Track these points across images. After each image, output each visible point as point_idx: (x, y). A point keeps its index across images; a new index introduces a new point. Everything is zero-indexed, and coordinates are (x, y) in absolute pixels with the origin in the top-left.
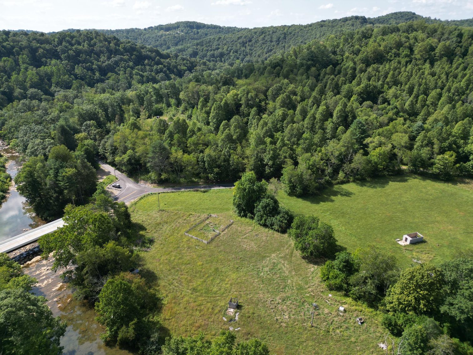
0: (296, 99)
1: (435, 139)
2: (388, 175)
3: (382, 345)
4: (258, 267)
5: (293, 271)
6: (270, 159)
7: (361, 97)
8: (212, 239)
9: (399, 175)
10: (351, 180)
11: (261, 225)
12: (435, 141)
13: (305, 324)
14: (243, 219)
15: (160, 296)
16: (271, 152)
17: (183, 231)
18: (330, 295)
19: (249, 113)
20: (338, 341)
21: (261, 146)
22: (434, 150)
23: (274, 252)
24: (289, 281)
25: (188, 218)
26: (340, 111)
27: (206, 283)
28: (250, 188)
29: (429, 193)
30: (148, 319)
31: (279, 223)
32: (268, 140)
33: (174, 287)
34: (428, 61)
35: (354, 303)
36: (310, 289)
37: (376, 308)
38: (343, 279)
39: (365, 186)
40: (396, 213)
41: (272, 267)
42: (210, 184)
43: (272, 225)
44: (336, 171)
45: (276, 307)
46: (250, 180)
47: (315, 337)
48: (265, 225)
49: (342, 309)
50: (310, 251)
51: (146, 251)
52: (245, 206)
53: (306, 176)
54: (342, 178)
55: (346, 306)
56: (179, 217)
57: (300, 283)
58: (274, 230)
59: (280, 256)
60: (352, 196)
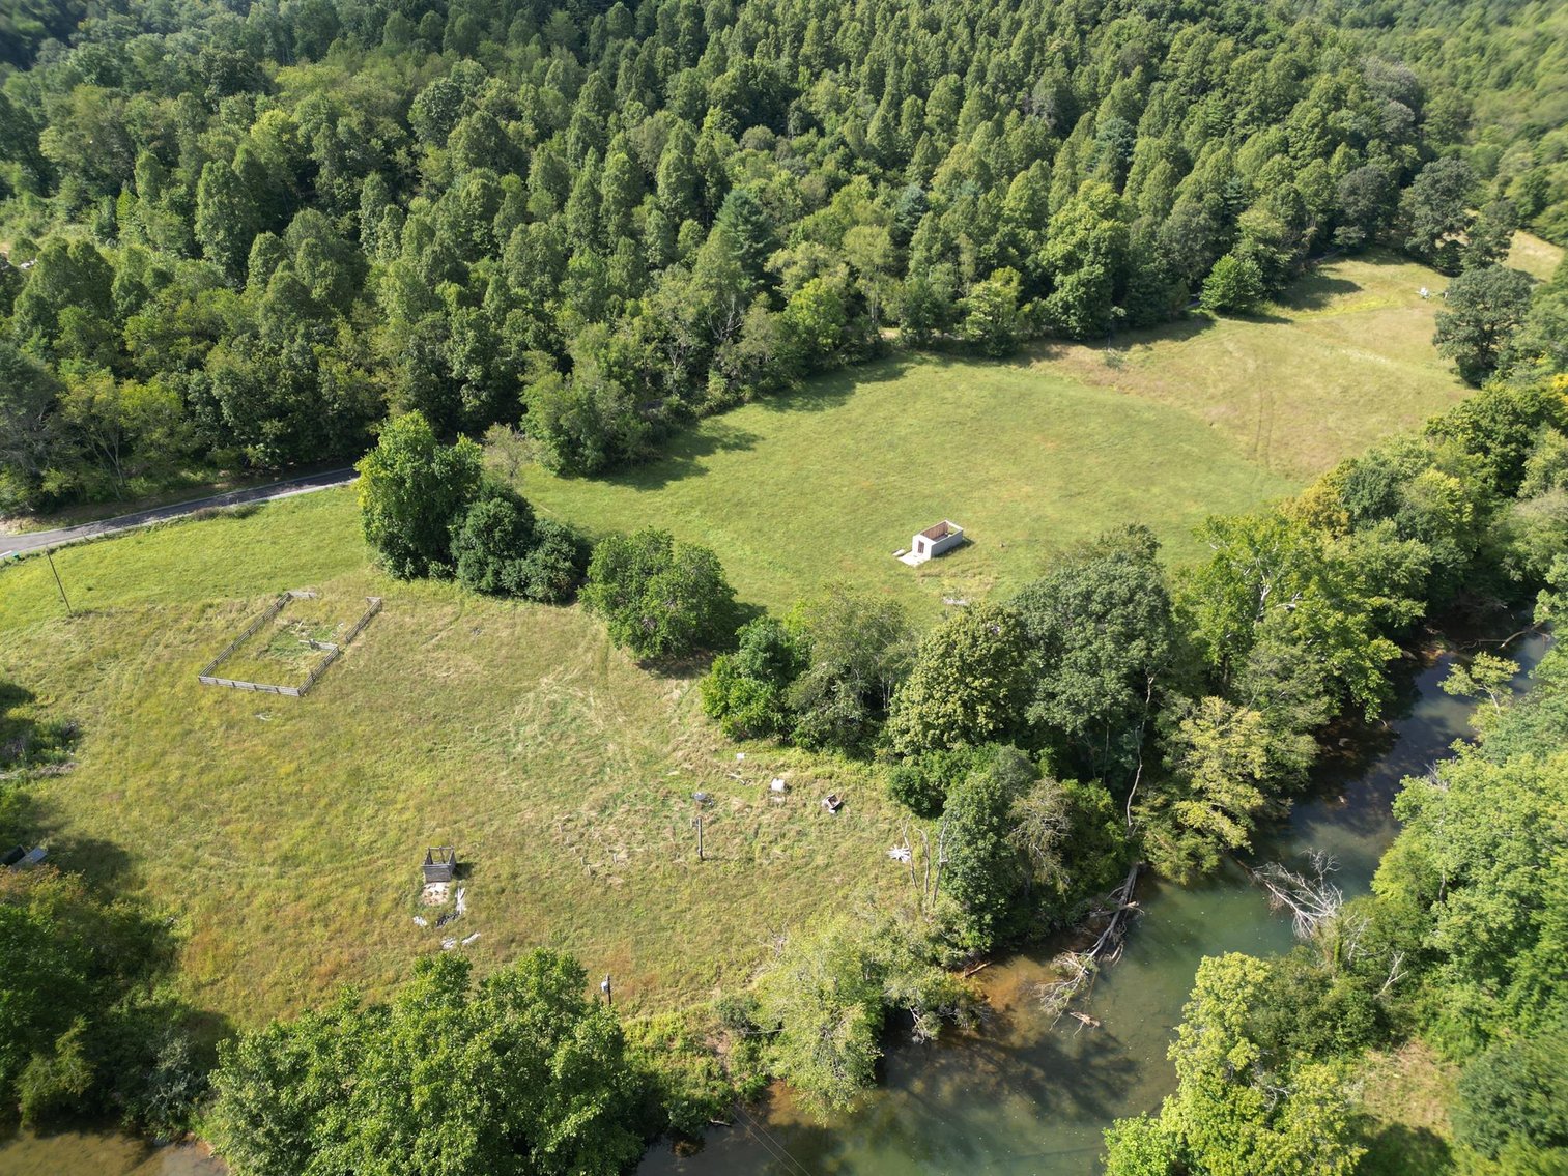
0: (520, 134)
1: (963, 236)
2: (851, 363)
3: (897, 852)
4: (499, 730)
5: (619, 712)
6: (470, 360)
7: (736, 114)
8: (316, 678)
9: (879, 360)
10: (748, 395)
11: (484, 593)
12: (962, 240)
13: (681, 860)
14: (417, 584)
15: (155, 916)
16: (471, 334)
17: (192, 673)
18: (741, 756)
19: (356, 196)
20: (779, 878)
21: (430, 318)
22: (963, 268)
23: (546, 670)
24: (611, 747)
25: (202, 623)
26: (677, 166)
27: (326, 826)
28: (416, 472)
29: (964, 400)
31: (545, 574)
32: (449, 291)
33: (206, 871)
35: (808, 758)
36: (680, 754)
37: (869, 757)
38: (768, 701)
39: (790, 407)
40: (887, 475)
41: (548, 720)
42: (257, 481)
43: (523, 585)
44: (697, 374)
45: (582, 835)
46: (411, 445)
48: (499, 591)
49: (778, 785)
50: (659, 640)
51: (53, 776)
52: (412, 539)
53: (607, 404)
54: (718, 394)
55: (787, 775)
56: (163, 626)
57: (647, 742)
58: (534, 599)
59: (568, 677)
60: (758, 445)
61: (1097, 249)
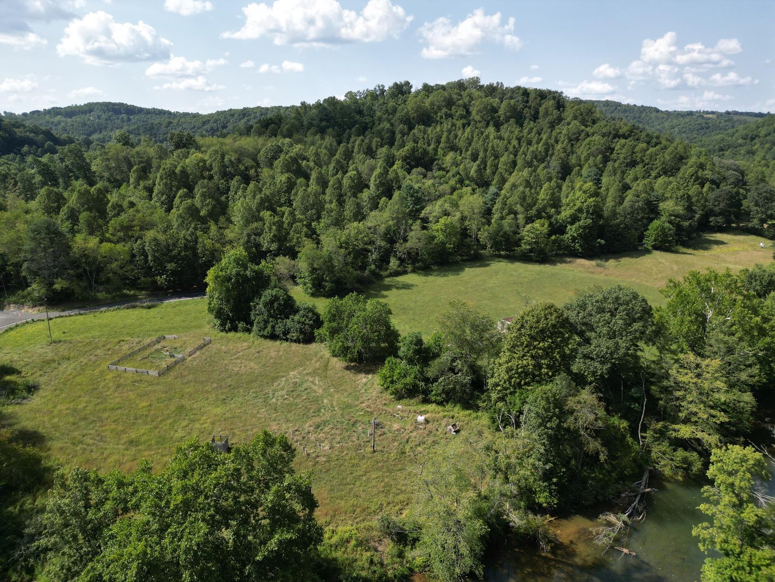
0: (308, 166)
1: (518, 206)
2: (462, 260)
4: (264, 393)
5: (331, 387)
6: (272, 241)
7: (408, 164)
8: (169, 368)
9: (478, 260)
10: (410, 270)
11: (265, 337)
12: (519, 208)
13: (362, 451)
14: (231, 335)
15: (50, 464)
16: (274, 228)
17: (104, 366)
18: (399, 406)
19: (229, 187)
21: (255, 225)
22: (518, 221)
23: (294, 369)
24: (325, 401)
25: (117, 347)
26: (380, 176)
27: (158, 430)
28: (238, 274)
29: (522, 275)
30: (21, 506)
31: (298, 326)
32: (266, 214)
33: (85, 446)
34: (491, 123)
35: (440, 408)
36: (364, 405)
37: (477, 408)
38: (416, 375)
39: (431, 275)
40: (482, 301)
41: (291, 389)
42: (159, 293)
43: (286, 332)
44: (384, 260)
45: (304, 438)
46: (237, 261)
47: (380, 465)
48: (273, 337)
49: (421, 418)
50: (356, 350)
51: (17, 404)
52: (231, 312)
53: (338, 262)
54: (395, 268)
55: (427, 415)
56: (97, 348)
57: (346, 400)
58: (292, 341)
59: (305, 372)
60: (415, 289)
61: (588, 212)
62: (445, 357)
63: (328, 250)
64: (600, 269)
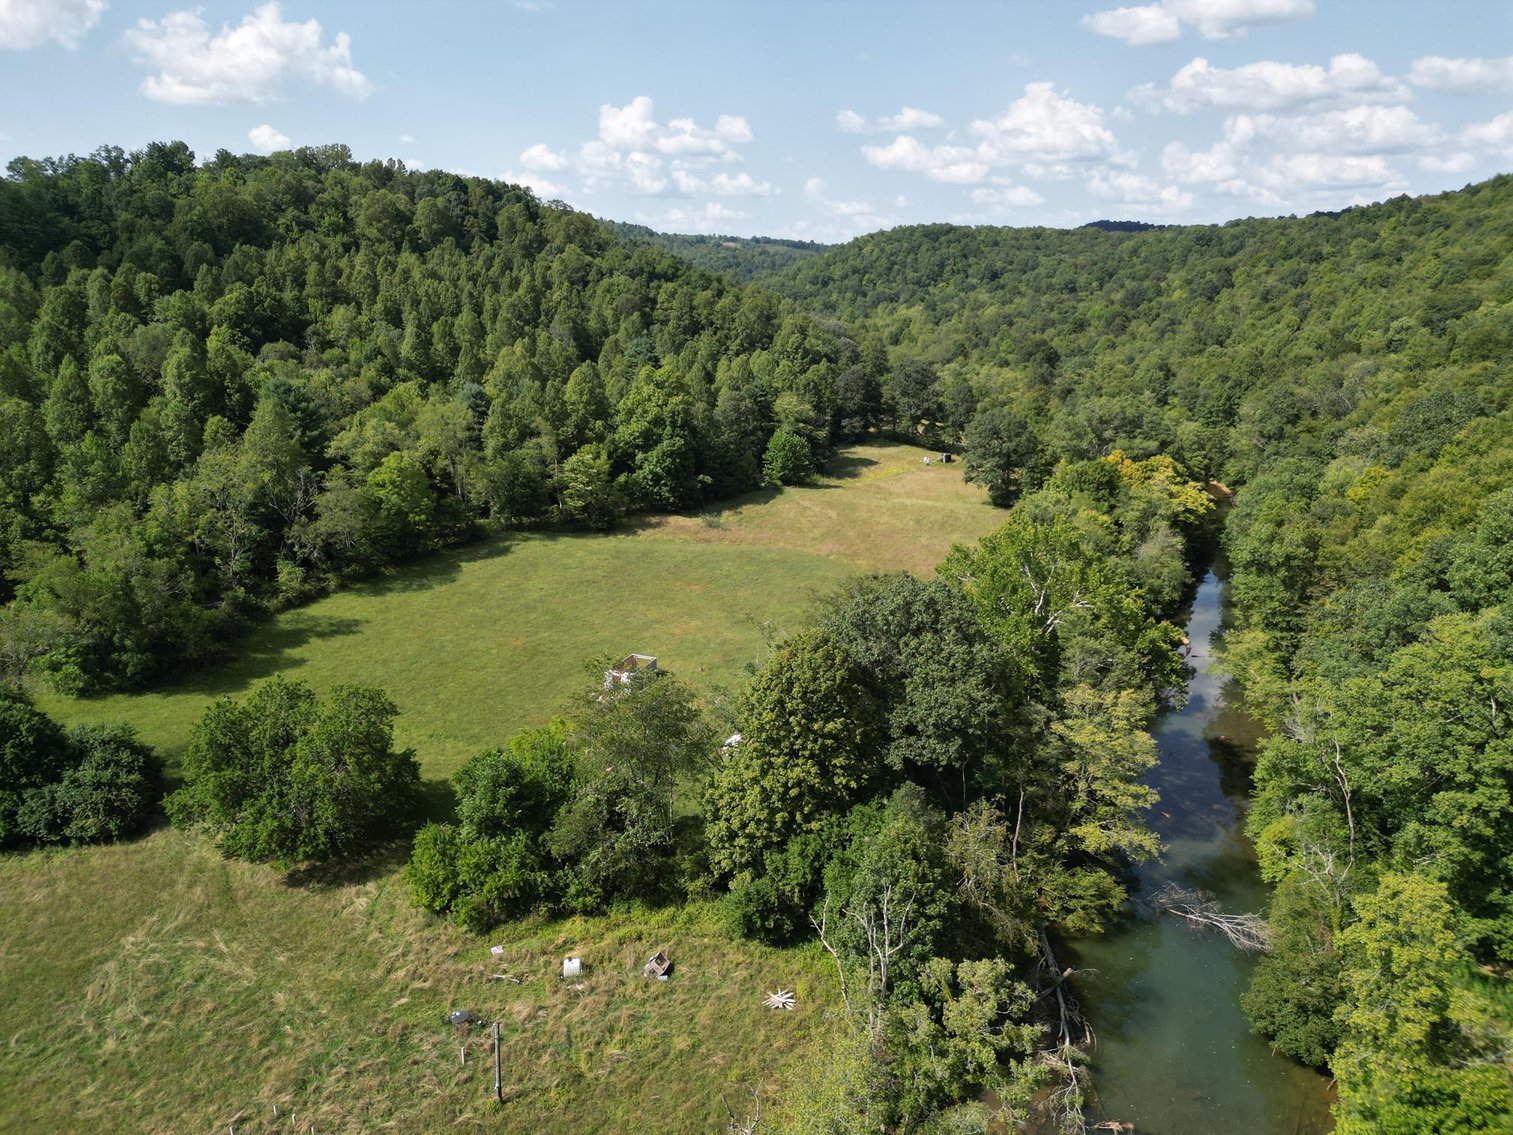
1: (538, 419)
3: (777, 999)
4: (60, 1030)
9: (476, 541)
12: (539, 423)
18: (497, 950)
20: (634, 1088)
23: (128, 925)
24: (280, 997)
29: (588, 564)
31: (98, 796)
35: (596, 925)
36: (401, 973)
37: (680, 898)
38: (523, 858)
39: (390, 590)
40: (536, 633)
41: (153, 990)
43: (58, 822)
44: (262, 570)
48: (15, 843)
49: (572, 966)
54: (295, 584)
55: (579, 951)
57: (338, 975)
58: (81, 841)
59: (170, 926)
60: (366, 629)
61: (674, 423)
62: (587, 797)
63: (118, 569)
64: (714, 533)
